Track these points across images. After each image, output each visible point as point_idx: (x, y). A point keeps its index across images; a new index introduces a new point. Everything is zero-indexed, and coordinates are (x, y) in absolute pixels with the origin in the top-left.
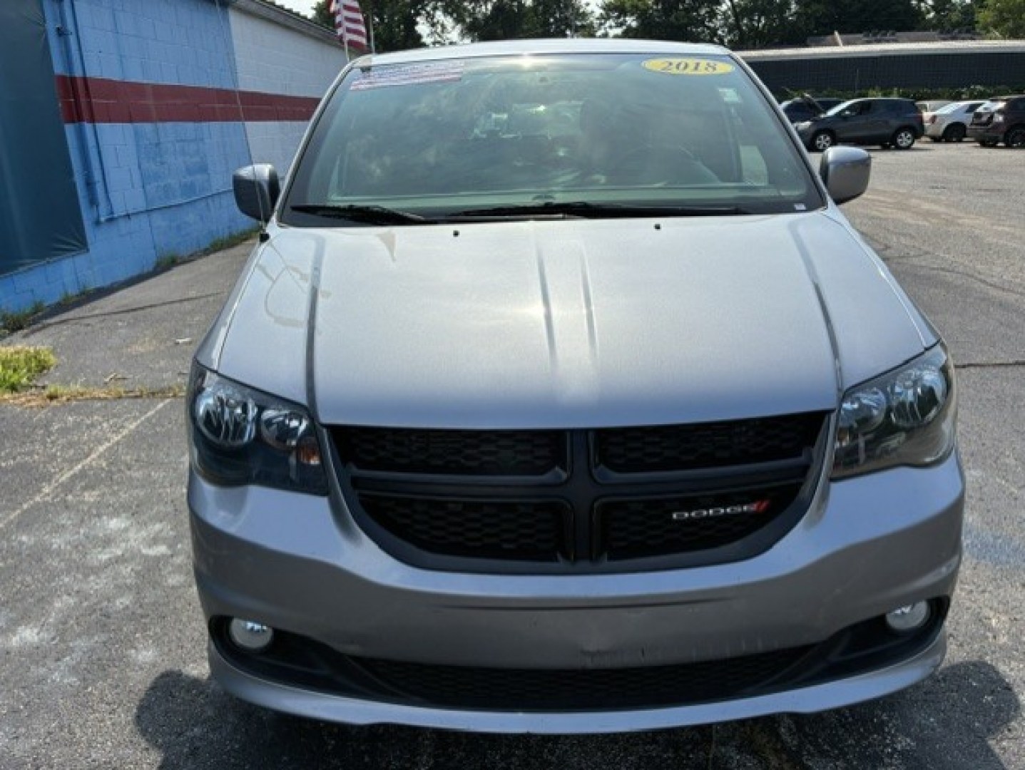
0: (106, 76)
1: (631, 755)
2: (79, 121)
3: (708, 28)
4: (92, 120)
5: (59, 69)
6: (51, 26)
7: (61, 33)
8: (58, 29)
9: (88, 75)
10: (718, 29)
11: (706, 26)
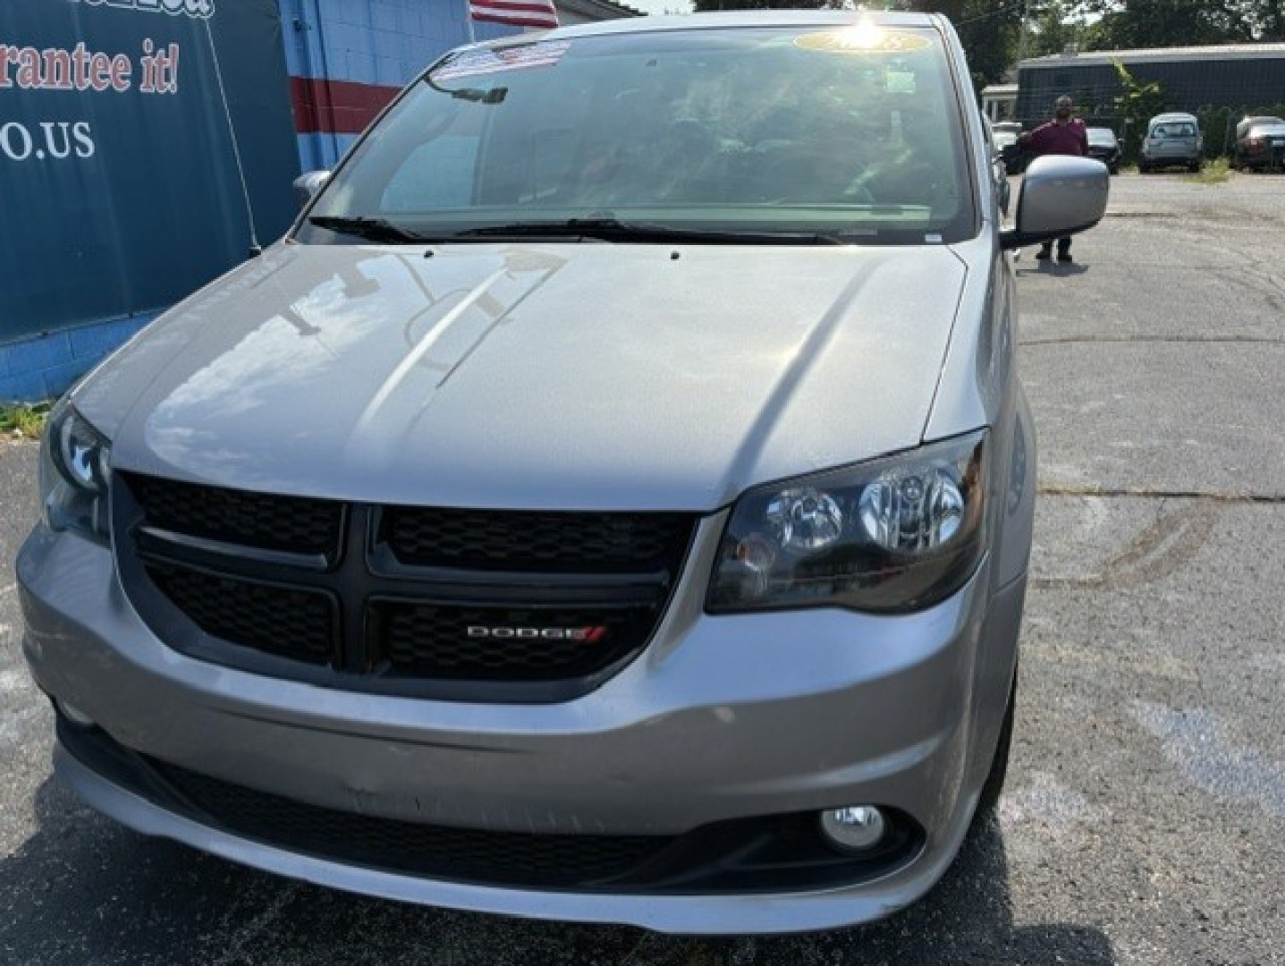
0: (353, 79)
1: (520, 945)
2: (314, 130)
3: (1229, 12)
4: (332, 129)
5: (293, 69)
6: (286, 20)
7: (299, 27)
8: (296, 23)
9: (330, 78)
10: (1243, 15)
11: (1224, 10)
